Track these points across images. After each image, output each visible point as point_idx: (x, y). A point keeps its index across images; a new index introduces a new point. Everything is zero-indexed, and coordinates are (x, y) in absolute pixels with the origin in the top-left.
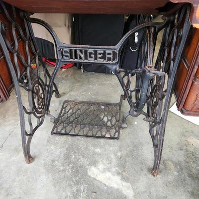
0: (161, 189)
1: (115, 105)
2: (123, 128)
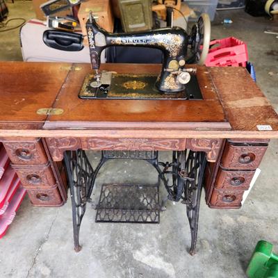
0: (198, 267)
1: (154, 186)
2: (162, 211)
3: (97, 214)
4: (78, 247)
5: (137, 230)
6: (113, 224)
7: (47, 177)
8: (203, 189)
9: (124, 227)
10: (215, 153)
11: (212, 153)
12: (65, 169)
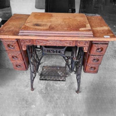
2: (67, 77)
3: (41, 77)
4: (33, 89)
5: (56, 84)
6: (47, 81)
7: (20, 57)
8: (83, 66)
9: (51, 82)
10: (87, 48)
11: (86, 48)
12: (28, 56)
